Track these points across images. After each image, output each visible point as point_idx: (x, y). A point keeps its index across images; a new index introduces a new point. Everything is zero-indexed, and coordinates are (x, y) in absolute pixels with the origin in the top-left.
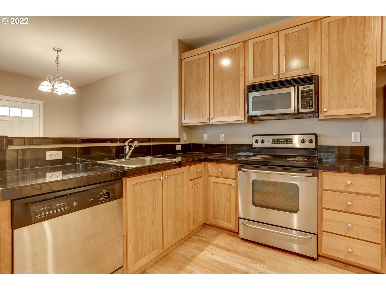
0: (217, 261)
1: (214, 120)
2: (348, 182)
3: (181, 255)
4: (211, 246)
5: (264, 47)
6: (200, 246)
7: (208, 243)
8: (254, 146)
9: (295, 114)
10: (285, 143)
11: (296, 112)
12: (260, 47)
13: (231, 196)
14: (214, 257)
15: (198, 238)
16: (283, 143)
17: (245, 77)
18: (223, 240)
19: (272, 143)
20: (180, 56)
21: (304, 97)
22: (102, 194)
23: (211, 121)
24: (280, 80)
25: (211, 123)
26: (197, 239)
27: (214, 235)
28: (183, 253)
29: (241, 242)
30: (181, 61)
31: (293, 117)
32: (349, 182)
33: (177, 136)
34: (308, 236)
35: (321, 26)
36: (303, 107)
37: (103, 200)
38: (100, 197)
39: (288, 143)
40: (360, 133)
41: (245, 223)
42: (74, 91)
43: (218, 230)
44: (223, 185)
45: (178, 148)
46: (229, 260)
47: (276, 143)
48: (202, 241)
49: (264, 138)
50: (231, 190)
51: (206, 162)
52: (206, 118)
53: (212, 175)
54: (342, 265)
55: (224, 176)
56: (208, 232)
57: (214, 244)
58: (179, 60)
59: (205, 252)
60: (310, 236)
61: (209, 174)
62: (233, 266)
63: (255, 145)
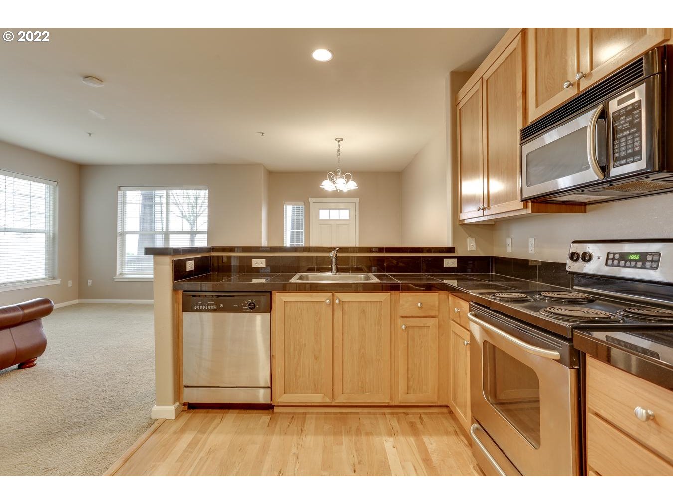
3: (360, 423)
8: (569, 267)
14: (391, 452)
16: (634, 264)
19: (606, 264)
20: (456, 99)
21: (620, 131)
22: (247, 303)
23: (485, 214)
28: (366, 423)
30: (456, 107)
36: (618, 160)
37: (247, 309)
38: (245, 305)
39: (648, 264)
42: (356, 185)
45: (450, 263)
47: (616, 263)
53: (452, 317)
59: (391, 439)
61: (450, 314)
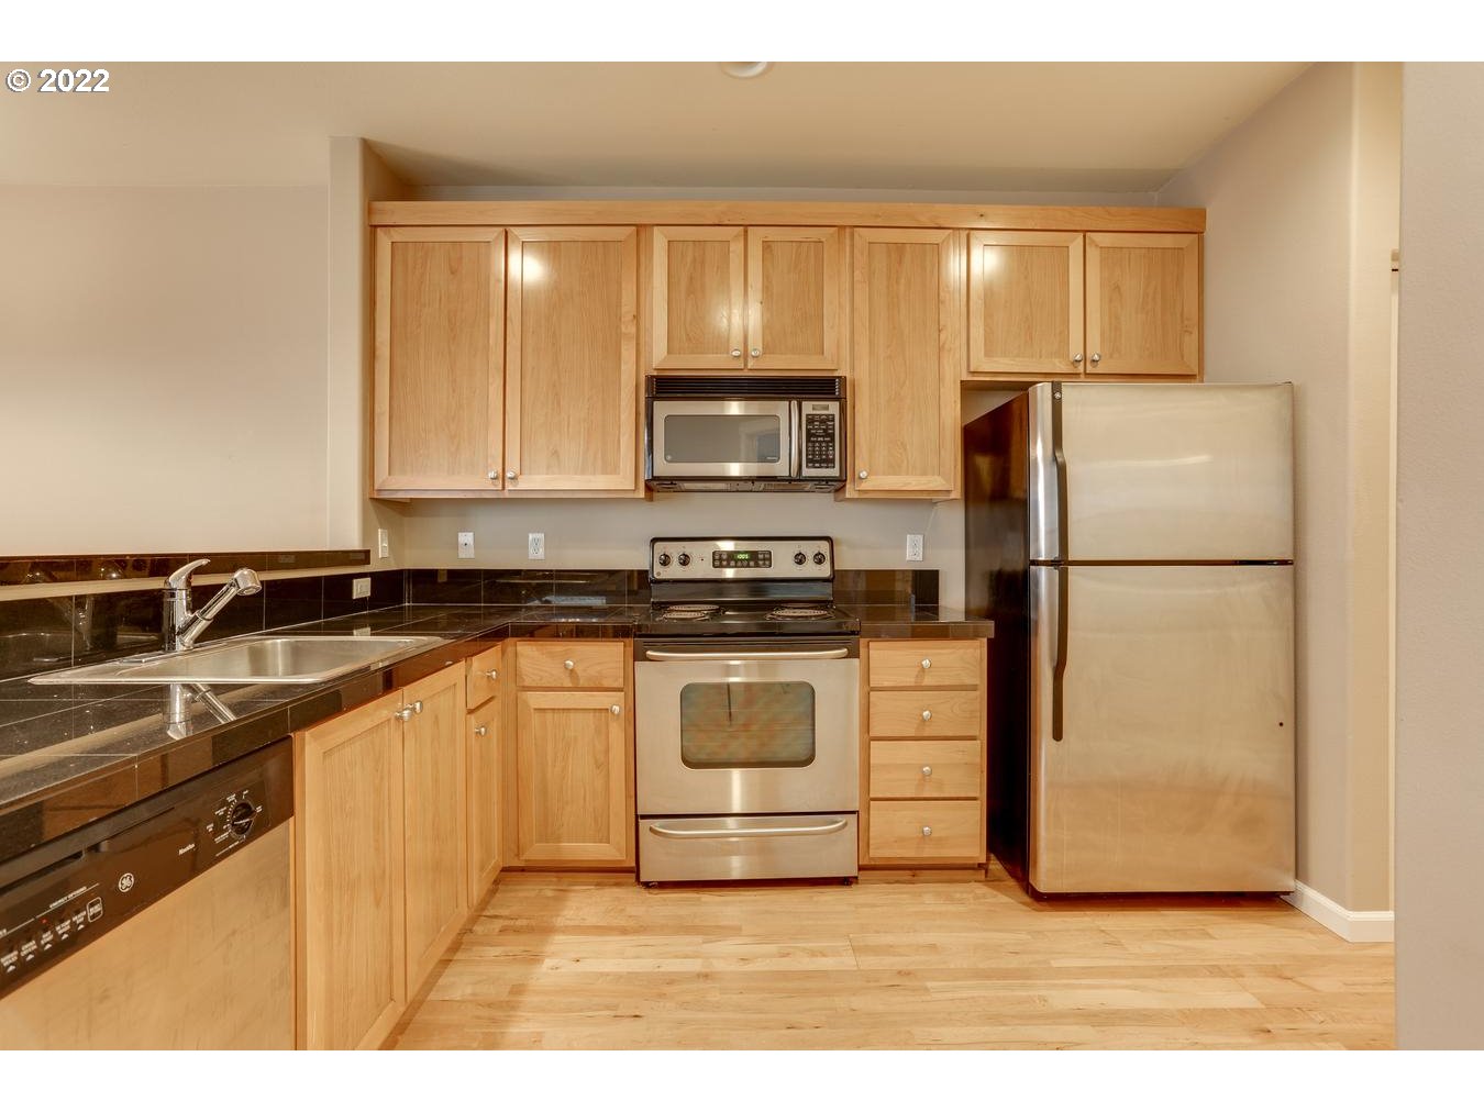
0: (602, 974)
1: (523, 484)
2: (924, 663)
3: (463, 1002)
4: (559, 938)
5: (703, 263)
6: (522, 948)
7: (547, 930)
8: (659, 574)
9: (790, 480)
10: (752, 563)
11: (794, 474)
12: (689, 259)
13: (607, 751)
14: (591, 966)
15: (498, 925)
16: (745, 563)
17: (638, 344)
18: (586, 904)
19: (714, 566)
20: (369, 211)
21: (814, 435)
22: (226, 812)
23: (509, 486)
24: (746, 374)
25: (507, 495)
26: (497, 930)
27: (548, 898)
28: (469, 990)
29: (648, 895)
30: (371, 231)
31: (781, 488)
32: (926, 663)
33: (354, 543)
34: (837, 822)
35: (852, 246)
36: (811, 462)
37: (229, 840)
38: (218, 831)
39: (761, 563)
40: (921, 537)
41: (660, 827)
43: (555, 879)
44: (579, 715)
45: (361, 588)
46: (638, 957)
47: (725, 563)
48: (517, 931)
49: (688, 547)
50: (610, 729)
51: (510, 640)
52: (492, 475)
53: (534, 684)
54: (906, 875)
55: (582, 683)
56: (521, 894)
57: (566, 927)
58: (365, 228)
59: (548, 963)
60: (842, 819)
61: (524, 680)
62: (661, 970)
63: (661, 573)
